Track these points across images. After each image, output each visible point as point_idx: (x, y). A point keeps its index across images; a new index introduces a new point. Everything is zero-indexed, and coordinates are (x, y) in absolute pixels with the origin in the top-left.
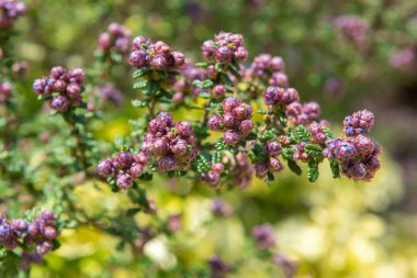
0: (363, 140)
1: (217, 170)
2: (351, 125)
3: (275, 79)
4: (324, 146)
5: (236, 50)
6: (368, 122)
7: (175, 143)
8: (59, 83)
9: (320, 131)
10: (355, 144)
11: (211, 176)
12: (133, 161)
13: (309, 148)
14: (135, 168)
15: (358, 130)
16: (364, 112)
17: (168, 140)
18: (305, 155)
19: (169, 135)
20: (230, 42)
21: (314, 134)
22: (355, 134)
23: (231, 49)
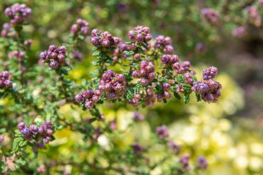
0: (212, 82)
1: (137, 98)
2: (206, 74)
3: (167, 49)
4: (192, 85)
5: (146, 35)
6: (215, 72)
7: (115, 86)
8: (53, 54)
9: (190, 77)
10: (208, 84)
11: (134, 101)
12: (93, 94)
13: (185, 86)
14: (95, 98)
15: (210, 77)
16: (212, 67)
17: (112, 84)
18: (182, 90)
19: (113, 81)
20: (143, 31)
21: (187, 79)
22: (208, 79)
23: (143, 35)
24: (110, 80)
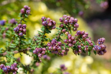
0: (103, 46)
2: (99, 42)
3: (76, 25)
4: (93, 47)
5: (69, 20)
6: (104, 41)
8: (21, 29)
9: (91, 43)
10: (101, 47)
13: (89, 47)
14: (43, 52)
15: (102, 43)
16: (103, 38)
17: (56, 47)
18: (88, 49)
19: (56, 45)
20: (67, 18)
21: (90, 43)
22: (101, 44)
23: (68, 20)
24: (55, 45)
